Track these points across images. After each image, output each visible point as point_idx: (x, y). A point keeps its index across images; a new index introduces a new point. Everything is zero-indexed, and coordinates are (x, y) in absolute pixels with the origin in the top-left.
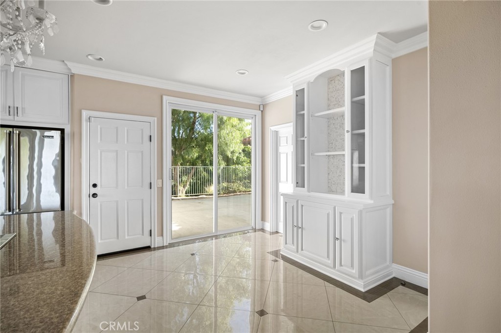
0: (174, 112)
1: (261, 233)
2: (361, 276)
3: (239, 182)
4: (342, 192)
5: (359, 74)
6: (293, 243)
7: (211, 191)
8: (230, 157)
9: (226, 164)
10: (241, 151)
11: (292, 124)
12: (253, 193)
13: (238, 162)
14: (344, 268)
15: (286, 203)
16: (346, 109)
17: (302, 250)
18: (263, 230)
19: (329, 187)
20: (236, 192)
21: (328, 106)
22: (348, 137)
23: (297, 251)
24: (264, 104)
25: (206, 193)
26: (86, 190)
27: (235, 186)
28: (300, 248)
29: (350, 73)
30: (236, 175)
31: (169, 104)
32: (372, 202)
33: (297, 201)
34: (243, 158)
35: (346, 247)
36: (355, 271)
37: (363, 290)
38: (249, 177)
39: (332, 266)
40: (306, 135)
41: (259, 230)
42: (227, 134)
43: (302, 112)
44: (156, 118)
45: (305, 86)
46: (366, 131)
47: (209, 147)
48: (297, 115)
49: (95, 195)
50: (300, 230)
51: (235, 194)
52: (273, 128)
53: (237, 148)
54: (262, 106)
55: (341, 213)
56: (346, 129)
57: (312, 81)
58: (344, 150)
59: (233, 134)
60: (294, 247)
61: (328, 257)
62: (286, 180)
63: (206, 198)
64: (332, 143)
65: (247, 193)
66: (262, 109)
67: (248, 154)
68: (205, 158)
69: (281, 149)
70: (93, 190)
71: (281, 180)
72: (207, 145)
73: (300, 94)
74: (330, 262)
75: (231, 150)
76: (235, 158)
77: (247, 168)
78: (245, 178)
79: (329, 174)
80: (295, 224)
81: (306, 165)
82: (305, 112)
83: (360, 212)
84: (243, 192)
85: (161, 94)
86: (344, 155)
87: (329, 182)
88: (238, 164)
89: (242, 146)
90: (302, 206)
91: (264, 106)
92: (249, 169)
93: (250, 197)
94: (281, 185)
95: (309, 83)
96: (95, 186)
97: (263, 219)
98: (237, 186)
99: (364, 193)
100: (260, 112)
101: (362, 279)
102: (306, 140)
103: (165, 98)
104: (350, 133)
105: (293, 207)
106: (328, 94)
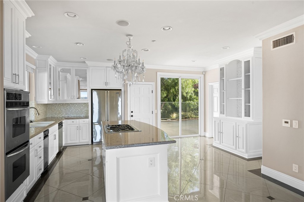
0: (162, 79)
1: (204, 137)
2: (247, 152)
3: (191, 112)
4: (241, 117)
5: (247, 63)
6: (218, 140)
7: (174, 117)
8: (185, 96)
9: (183, 100)
10: (192, 92)
11: (218, 82)
12: (199, 119)
13: (191, 99)
14: (240, 149)
15: (215, 121)
16: (243, 78)
17: (222, 143)
18: (205, 136)
19: (237, 114)
20: (189, 118)
21: (237, 75)
22: (243, 91)
23: (220, 144)
24: (205, 71)
25: (171, 118)
26: (129, 114)
27: (188, 114)
28: (221, 142)
29: (244, 62)
30: (190, 107)
31: (160, 75)
32: (253, 121)
33: (220, 121)
34: (194, 96)
35: (241, 140)
36: (244, 150)
37: (247, 158)
38: (197, 109)
39: (235, 149)
40: (225, 90)
41: (203, 136)
42: (184, 82)
43: (223, 78)
44: (154, 83)
45: (224, 66)
46: (251, 89)
47: (173, 90)
48: (220, 79)
49: (132, 116)
50: (221, 134)
51: (189, 119)
52: (210, 84)
53: (190, 90)
54: (204, 72)
55: (239, 125)
56: (242, 88)
57: (228, 64)
58: (242, 97)
59: (187, 82)
60: (219, 142)
61: (233, 145)
62: (217, 111)
63: (171, 121)
64: (239, 93)
65: (196, 119)
66: (204, 74)
67: (197, 93)
68: (170, 97)
69: (214, 95)
70: (132, 114)
71: (215, 110)
72: (172, 89)
73: (222, 70)
74: (234, 147)
75: (186, 92)
76: (188, 97)
77: (196, 103)
78: (195, 109)
79: (237, 108)
80: (219, 131)
81: (225, 104)
82: (224, 78)
83: (246, 125)
84: (194, 118)
85: (156, 71)
86: (242, 99)
87: (237, 112)
88: (191, 100)
89: (193, 89)
90: (222, 123)
91: (205, 72)
92: (198, 104)
93: (198, 121)
94: (214, 113)
95: (226, 65)
96: (132, 112)
97: (205, 131)
98: (190, 114)
99: (250, 117)
100: (203, 75)
101: (247, 153)
102: (225, 92)
103: (158, 73)
104: (244, 90)
105: (218, 123)
106: (237, 69)
